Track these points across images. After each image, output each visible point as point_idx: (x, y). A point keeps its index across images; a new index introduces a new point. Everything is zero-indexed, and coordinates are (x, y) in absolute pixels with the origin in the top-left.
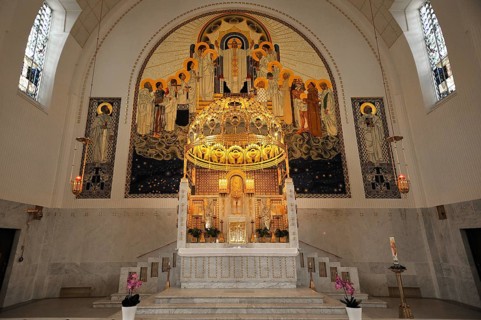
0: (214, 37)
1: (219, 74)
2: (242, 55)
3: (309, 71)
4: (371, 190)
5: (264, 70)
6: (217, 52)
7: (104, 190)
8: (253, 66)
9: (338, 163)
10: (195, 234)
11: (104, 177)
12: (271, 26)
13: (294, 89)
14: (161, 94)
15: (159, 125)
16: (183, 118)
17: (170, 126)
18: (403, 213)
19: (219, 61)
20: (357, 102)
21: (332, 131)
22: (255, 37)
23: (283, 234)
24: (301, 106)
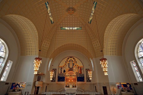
0: (69, 60)
1: (69, 65)
2: (72, 63)
3: (80, 65)
4: (87, 81)
5: (75, 65)
6: (69, 62)
7: (55, 81)
8: (73, 64)
9: (83, 78)
10: (66, 87)
11: (55, 79)
12: (76, 58)
13: (79, 67)
14: (62, 68)
15: (61, 72)
16: (64, 71)
17: (63, 72)
18: (91, 84)
19: (69, 64)
20: (86, 69)
21: (83, 73)
22: (74, 60)
23: (76, 87)
24: (79, 70)
